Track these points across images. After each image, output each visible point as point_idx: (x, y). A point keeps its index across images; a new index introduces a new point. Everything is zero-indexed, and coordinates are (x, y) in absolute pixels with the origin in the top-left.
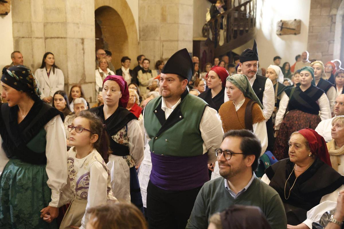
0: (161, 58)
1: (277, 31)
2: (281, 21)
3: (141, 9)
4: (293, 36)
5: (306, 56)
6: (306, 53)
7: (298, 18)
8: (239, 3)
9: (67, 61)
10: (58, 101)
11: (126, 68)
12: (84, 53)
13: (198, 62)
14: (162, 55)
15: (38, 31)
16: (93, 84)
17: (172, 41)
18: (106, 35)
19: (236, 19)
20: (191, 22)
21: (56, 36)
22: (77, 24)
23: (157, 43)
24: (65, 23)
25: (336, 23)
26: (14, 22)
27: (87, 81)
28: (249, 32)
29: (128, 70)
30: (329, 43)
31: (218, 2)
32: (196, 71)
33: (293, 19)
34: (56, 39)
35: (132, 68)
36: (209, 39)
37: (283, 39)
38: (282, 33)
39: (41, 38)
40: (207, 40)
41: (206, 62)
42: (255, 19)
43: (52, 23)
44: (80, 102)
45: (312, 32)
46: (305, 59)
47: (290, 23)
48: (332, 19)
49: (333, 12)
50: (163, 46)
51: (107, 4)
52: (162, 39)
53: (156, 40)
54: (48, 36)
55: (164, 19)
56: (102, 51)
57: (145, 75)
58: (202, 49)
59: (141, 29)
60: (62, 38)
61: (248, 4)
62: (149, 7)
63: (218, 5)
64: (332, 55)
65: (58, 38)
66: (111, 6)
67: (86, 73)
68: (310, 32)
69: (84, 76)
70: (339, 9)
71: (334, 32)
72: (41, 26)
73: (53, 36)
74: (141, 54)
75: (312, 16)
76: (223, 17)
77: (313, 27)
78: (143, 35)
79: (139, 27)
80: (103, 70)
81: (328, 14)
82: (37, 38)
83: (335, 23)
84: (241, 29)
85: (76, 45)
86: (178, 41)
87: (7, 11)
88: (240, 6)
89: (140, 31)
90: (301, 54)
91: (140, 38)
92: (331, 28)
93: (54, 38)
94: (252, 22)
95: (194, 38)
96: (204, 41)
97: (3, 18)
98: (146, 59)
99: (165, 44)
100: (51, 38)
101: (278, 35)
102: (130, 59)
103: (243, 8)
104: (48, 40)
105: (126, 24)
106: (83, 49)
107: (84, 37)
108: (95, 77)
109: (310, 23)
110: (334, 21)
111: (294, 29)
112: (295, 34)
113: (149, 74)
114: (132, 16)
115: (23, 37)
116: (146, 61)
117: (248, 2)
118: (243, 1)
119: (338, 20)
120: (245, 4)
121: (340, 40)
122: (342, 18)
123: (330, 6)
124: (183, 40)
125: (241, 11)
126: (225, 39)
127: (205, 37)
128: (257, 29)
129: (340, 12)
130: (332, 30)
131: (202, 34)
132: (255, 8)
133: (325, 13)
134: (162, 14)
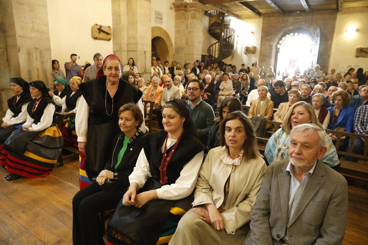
0: (185, 63)
1: (245, 52)
2: (247, 47)
3: (176, 38)
4: (252, 55)
5: (257, 63)
6: (257, 62)
7: (254, 46)
9: (137, 62)
10: (131, 79)
11: (167, 67)
12: (146, 58)
13: (204, 65)
14: (186, 61)
15: (124, 47)
16: (150, 74)
17: (191, 54)
18: (158, 51)
19: (224, 45)
20: (201, 46)
21: (133, 50)
22: (143, 44)
24: (136, 44)
26: (114, 44)
27: (147, 72)
28: (231, 51)
29: (168, 67)
30: (269, 58)
33: (252, 46)
34: (132, 52)
35: (170, 67)
36: (210, 54)
37: (247, 56)
38: (247, 53)
39: (126, 51)
41: (208, 65)
42: (234, 45)
43: (131, 44)
44: (140, 79)
46: (256, 65)
47: (251, 48)
48: (271, 47)
49: (272, 43)
50: (186, 57)
51: (159, 35)
52: (186, 53)
53: (183, 54)
54: (129, 50)
55: (187, 43)
56: (154, 58)
57: (177, 71)
58: (206, 59)
60: (135, 51)
61: (230, 38)
62: (180, 37)
64: (270, 64)
65: (133, 51)
66: (161, 36)
67: (147, 68)
68: (260, 53)
69: (145, 70)
70: (275, 41)
71: (272, 53)
72: (126, 45)
73: (131, 50)
75: (262, 45)
77: (262, 50)
78: (177, 51)
79: (175, 47)
80: (155, 67)
81: (269, 44)
82: (124, 51)
83: (272, 49)
84: (227, 50)
85: (142, 54)
86: (194, 54)
87: (110, 38)
88: (227, 38)
89: (175, 49)
90: (254, 63)
91: (175, 52)
92: (270, 51)
93: (132, 51)
94: (232, 46)
95: (202, 53)
96: (207, 55)
97: (108, 41)
98: (178, 63)
99: (187, 56)
100: (130, 51)
101: (245, 53)
102: (168, 62)
103: (228, 39)
104: (129, 52)
105: (168, 46)
106: (145, 56)
107: (145, 51)
108: (151, 70)
109: (260, 49)
111: (252, 51)
112: (253, 53)
113: (179, 70)
114: (171, 41)
115: (117, 51)
116: (178, 64)
117: (231, 36)
118: (228, 36)
119: (274, 47)
120: (229, 38)
121: (274, 57)
122: (275, 46)
123: (270, 40)
124: (197, 54)
125: (227, 41)
126: (218, 55)
127: (208, 53)
128: (235, 50)
129: (275, 44)
130: (271, 53)
131: (207, 52)
132: (234, 40)
133: (267, 43)
134: (186, 41)
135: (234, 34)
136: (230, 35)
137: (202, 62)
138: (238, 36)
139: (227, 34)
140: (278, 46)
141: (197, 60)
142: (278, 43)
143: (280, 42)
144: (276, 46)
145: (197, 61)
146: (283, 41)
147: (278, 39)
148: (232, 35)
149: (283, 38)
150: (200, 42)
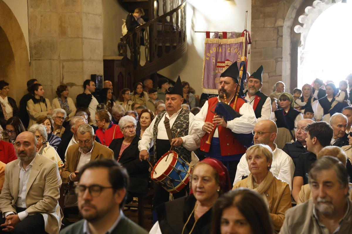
0: (61, 83)
3: (31, 19)
8: (165, 11)
13: (111, 87)
14: (63, 78)
17: (75, 60)
19: (159, 32)
20: (101, 37)
23: (55, 63)
25: (284, 36)
28: (177, 48)
30: (277, 61)
31: (136, 10)
32: (109, 99)
36: (126, 57)
40: (123, 59)
42: (185, 32)
45: (255, 48)
48: (278, 31)
49: (279, 23)
50: (63, 67)
52: (62, 58)
53: (53, 60)
55: (63, 32)
57: (37, 105)
58: (117, 70)
59: (33, 46)
61: (175, 13)
62: (42, 16)
63: (136, 15)
64: (281, 75)
68: (252, 47)
70: (286, 19)
71: (282, 48)
74: (34, 78)
75: (255, 28)
76: (143, 30)
77: (256, 41)
78: (36, 54)
79: (30, 43)
81: (273, 26)
83: (282, 36)
84: (168, 45)
86: (82, 60)
88: (166, 14)
89: (30, 48)
91: (31, 57)
92: (277, 43)
94: (181, 35)
95: (104, 56)
96: (119, 60)
99: (66, 64)
103: (168, 18)
105: (10, 39)
109: (253, 37)
110: (280, 34)
113: (42, 104)
114: (19, 28)
117: (176, 10)
118: (169, 10)
119: (286, 32)
120: (171, 13)
121: (289, 57)
122: (289, 30)
123: (275, 16)
124: (90, 60)
125: (167, 22)
126: (147, 58)
127: (120, 55)
128: (188, 44)
129: (287, 23)
130: (279, 46)
131: (117, 53)
132: (184, 18)
133: (269, 24)
134: (60, 26)
135: (184, 4)
136: (175, 7)
137: (105, 80)
138: (194, 9)
139: (165, 5)
140: (297, 29)
141: (94, 74)
142: (296, 22)
143: (300, 19)
144: (292, 29)
145: (94, 77)
146: (307, 15)
147: (295, 11)
148: (179, 7)
149: (307, 9)
150: (97, 28)
